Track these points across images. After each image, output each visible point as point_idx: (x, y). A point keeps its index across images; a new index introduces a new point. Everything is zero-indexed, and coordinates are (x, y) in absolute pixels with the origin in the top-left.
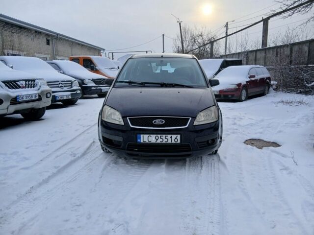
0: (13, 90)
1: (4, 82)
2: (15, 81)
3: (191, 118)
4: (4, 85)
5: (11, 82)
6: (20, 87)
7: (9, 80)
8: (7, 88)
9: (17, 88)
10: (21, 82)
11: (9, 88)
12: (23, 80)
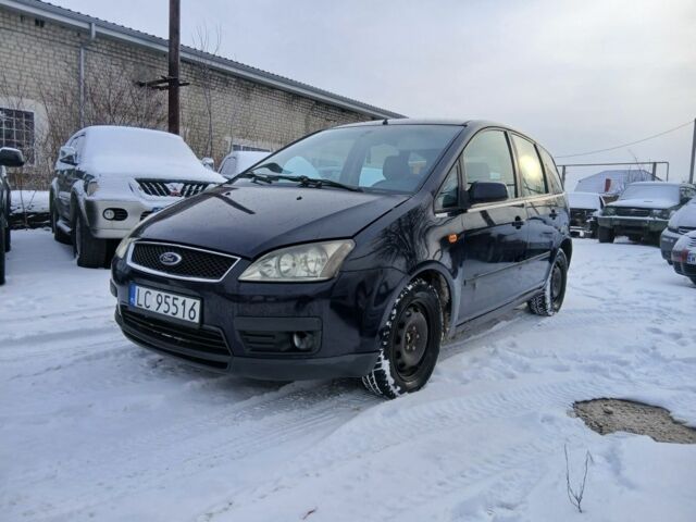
0: (154, 197)
1: (140, 181)
2: (163, 182)
3: (239, 259)
4: (138, 185)
5: (154, 182)
6: (169, 193)
7: (152, 177)
8: (142, 192)
9: (162, 194)
10: (175, 184)
11: (147, 192)
12: (179, 182)
